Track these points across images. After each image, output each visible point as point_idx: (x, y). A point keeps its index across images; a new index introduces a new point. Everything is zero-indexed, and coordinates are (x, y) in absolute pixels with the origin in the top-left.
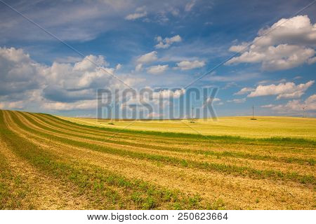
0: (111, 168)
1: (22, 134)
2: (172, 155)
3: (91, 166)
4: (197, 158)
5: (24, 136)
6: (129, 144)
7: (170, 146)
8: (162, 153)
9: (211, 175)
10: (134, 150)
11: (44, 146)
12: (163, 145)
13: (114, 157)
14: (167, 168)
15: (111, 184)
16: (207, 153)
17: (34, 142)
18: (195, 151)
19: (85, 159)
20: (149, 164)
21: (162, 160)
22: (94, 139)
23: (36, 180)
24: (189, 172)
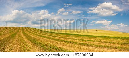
0: (53, 44)
1: (28, 33)
2: (72, 41)
3: (47, 43)
4: (79, 42)
5: (29, 34)
6: (59, 37)
7: (71, 38)
8: (69, 40)
9: (83, 47)
10: (60, 39)
11: (34, 37)
12: (69, 38)
13: (54, 41)
14: (70, 44)
15: (53, 49)
16: (83, 40)
17: (32, 36)
18: (79, 40)
19: (45, 41)
20: (65, 43)
21: (68, 42)
22: (48, 35)
23: (32, 46)
24: (77, 46)
